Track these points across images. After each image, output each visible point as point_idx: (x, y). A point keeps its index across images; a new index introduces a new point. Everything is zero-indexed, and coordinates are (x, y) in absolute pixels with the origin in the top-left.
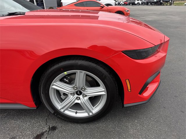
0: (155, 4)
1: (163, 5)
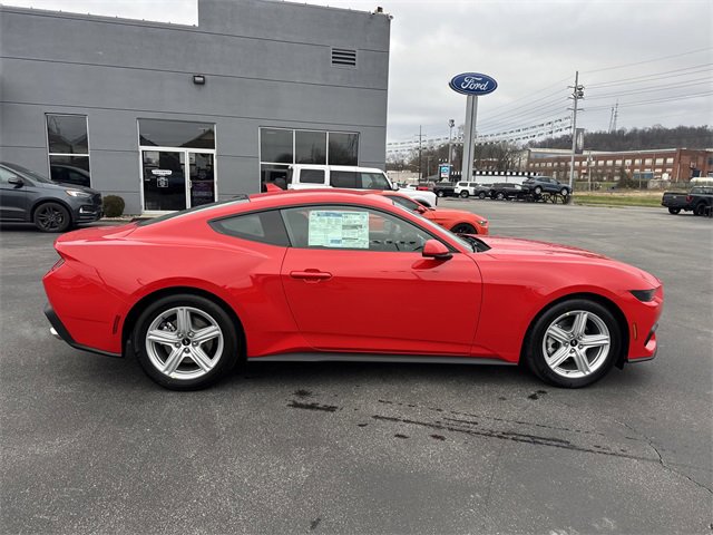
0: (519, 198)
1: (545, 202)
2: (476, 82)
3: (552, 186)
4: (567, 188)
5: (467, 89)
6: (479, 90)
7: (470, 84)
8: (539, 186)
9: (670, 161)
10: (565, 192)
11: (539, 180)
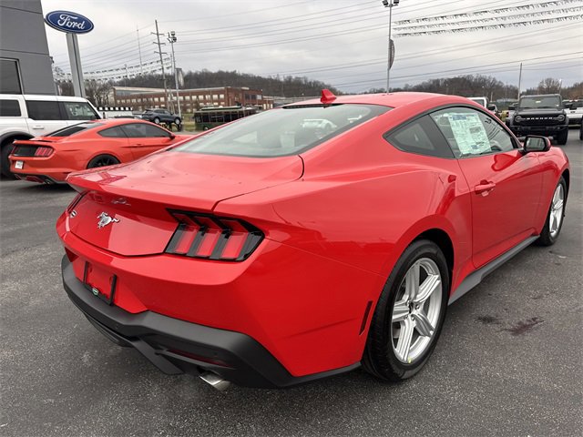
2: (72, 20)
3: (167, 117)
4: (178, 118)
5: (65, 27)
6: (76, 28)
7: (66, 22)
8: (157, 117)
9: (222, 96)
10: (178, 122)
11: (156, 111)
